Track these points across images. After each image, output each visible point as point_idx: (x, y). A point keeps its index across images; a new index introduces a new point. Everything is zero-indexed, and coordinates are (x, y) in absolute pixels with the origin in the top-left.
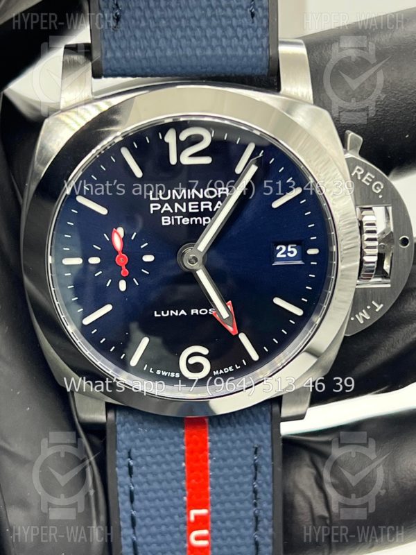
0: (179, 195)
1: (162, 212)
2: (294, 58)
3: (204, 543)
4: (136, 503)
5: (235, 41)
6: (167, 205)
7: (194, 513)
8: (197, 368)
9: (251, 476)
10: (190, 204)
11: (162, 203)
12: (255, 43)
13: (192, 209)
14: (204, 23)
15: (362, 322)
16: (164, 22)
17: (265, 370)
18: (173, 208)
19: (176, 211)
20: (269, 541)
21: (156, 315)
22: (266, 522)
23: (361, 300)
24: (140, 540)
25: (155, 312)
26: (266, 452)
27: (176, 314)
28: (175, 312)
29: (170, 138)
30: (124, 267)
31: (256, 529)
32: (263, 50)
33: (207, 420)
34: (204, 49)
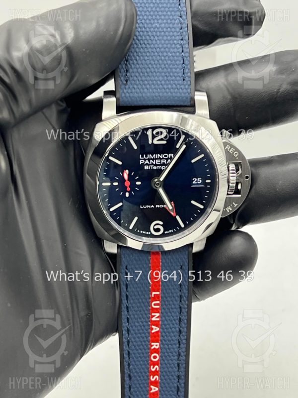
2: (201, 102)
3: (158, 307)
4: (129, 289)
5: (176, 90)
6: (147, 161)
7: (154, 293)
8: (157, 230)
10: (157, 160)
11: (145, 160)
12: (185, 90)
14: (163, 82)
15: (228, 211)
16: (146, 82)
17: (186, 232)
18: (150, 162)
23: (228, 202)
24: (130, 305)
25: (141, 206)
26: (186, 268)
27: (150, 207)
29: (149, 133)
31: (181, 301)
32: (189, 94)
33: (160, 253)
34: (163, 93)
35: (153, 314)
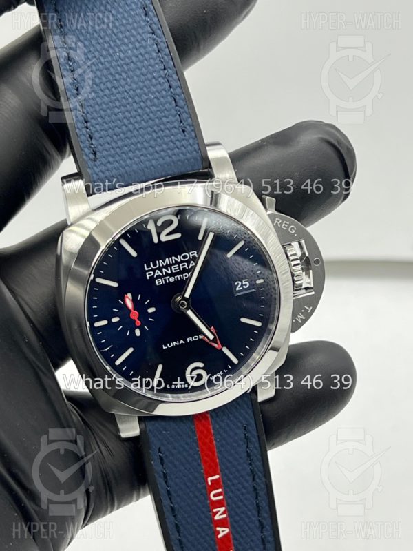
2: (220, 160)
3: (221, 497)
4: (170, 482)
5: (176, 151)
6: (157, 271)
7: (210, 479)
9: (245, 446)
10: (173, 267)
11: (154, 270)
12: (190, 148)
14: (152, 143)
15: (300, 321)
16: (126, 148)
17: (244, 370)
18: (162, 272)
20: (263, 486)
21: (164, 348)
22: (260, 474)
23: (297, 307)
25: (163, 346)
26: (253, 428)
29: (151, 226)
30: (137, 320)
31: (254, 480)
32: (197, 152)
34: (157, 160)
35: (215, 510)
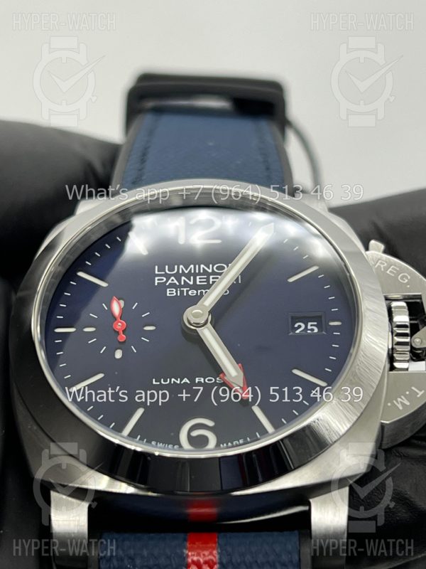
0: (186, 270)
1: (167, 284)
6: (173, 278)
10: (198, 277)
11: (168, 276)
13: (200, 282)
18: (179, 281)
19: (183, 283)
21: (154, 383)
25: (154, 380)
27: (178, 382)
28: (177, 380)
30: (121, 333)
